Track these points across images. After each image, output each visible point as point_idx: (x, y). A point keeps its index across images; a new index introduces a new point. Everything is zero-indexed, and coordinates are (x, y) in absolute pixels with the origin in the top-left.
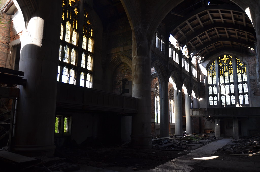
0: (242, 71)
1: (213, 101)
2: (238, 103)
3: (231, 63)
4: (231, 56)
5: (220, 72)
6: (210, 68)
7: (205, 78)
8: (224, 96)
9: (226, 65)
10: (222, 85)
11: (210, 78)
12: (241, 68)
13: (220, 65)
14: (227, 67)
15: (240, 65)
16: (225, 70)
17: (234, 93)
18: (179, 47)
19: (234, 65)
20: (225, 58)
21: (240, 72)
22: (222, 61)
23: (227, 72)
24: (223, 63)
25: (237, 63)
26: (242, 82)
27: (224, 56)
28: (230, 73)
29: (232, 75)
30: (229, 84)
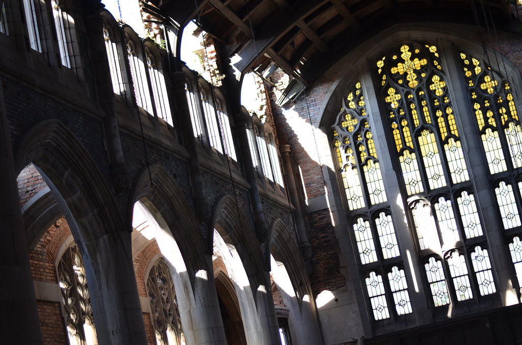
0: (498, 117)
1: (389, 295)
2: (510, 283)
3: (443, 84)
4: (433, 49)
5: (396, 133)
6: (344, 125)
7: (329, 182)
8: (437, 258)
9: (420, 99)
10: (417, 201)
11: (351, 178)
12: (495, 103)
13: (388, 99)
14: (425, 109)
15: (483, 86)
16: (417, 122)
17: (481, 234)
18: (161, 32)
19: (457, 95)
20: (406, 59)
21: (492, 122)
22: (394, 80)
23: (431, 132)
24: (402, 91)
25: (467, 79)
26: (508, 174)
27: (402, 53)
28: (446, 134)
29: (454, 143)
30: (451, 192)
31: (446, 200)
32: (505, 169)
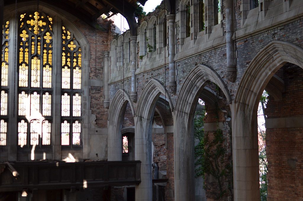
0: (72, 62)
3: (51, 38)
4: (50, 19)
5: (21, 53)
8: (26, 121)
12: (72, 55)
13: (21, 35)
14: (39, 47)
15: (69, 46)
16: (33, 52)
17: (50, 115)
19: (56, 45)
20: (36, 19)
21: (69, 64)
22: (28, 27)
23: (39, 59)
24: (30, 34)
25: (63, 40)
26: (70, 91)
27: (35, 15)
28: (46, 62)
29: (48, 68)
30: (42, 91)
31: (37, 94)
32: (69, 88)
